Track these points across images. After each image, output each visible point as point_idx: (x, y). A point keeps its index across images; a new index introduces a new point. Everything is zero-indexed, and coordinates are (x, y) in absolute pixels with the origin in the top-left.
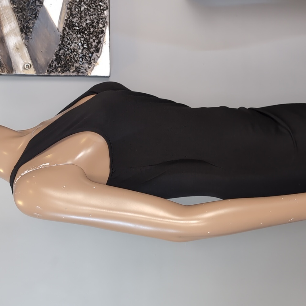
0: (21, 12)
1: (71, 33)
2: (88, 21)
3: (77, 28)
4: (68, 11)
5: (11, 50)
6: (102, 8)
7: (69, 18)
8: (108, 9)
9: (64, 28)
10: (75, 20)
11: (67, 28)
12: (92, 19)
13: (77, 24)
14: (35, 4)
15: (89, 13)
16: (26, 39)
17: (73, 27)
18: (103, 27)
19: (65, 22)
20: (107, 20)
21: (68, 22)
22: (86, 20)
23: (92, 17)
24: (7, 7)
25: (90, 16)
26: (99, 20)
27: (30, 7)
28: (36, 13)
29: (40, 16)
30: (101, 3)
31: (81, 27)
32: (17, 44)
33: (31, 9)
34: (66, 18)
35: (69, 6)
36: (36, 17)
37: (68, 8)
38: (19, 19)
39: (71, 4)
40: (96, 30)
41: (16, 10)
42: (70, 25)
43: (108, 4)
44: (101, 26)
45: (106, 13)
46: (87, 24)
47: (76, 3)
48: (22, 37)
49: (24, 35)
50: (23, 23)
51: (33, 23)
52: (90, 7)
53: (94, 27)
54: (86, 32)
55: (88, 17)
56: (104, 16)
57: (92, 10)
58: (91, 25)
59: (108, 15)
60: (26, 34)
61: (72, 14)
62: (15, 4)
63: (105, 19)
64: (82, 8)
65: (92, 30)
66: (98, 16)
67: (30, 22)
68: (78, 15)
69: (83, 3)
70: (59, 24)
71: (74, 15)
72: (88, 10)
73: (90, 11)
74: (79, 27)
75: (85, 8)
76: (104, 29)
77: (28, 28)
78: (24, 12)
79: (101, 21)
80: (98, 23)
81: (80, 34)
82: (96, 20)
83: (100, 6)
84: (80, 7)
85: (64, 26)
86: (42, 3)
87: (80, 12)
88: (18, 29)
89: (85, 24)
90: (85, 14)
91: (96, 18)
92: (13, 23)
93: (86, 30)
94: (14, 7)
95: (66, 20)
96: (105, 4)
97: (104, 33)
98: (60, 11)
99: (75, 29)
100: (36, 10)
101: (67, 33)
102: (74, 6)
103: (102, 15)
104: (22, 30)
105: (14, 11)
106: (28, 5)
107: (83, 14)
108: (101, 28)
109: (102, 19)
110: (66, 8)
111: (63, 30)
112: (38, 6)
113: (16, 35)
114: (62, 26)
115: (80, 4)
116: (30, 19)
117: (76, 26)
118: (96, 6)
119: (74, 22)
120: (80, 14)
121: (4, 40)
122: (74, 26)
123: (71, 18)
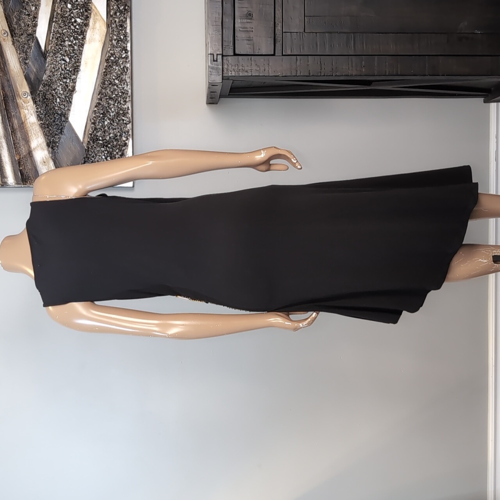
0: (48, 128)
1: (95, 146)
2: (111, 135)
3: (101, 142)
4: (92, 125)
5: (39, 164)
6: (125, 122)
7: (93, 132)
8: (131, 123)
9: (89, 142)
10: (99, 134)
11: (91, 141)
12: (116, 133)
13: (101, 138)
14: (61, 119)
15: (112, 128)
16: (52, 153)
17: (97, 141)
18: (126, 140)
19: (90, 136)
20: (130, 133)
21: (92, 136)
22: (110, 134)
23: (115, 131)
24: (34, 123)
25: (113, 130)
26: (122, 134)
27: (56, 123)
28: (62, 129)
29: (65, 131)
30: (123, 118)
31: (105, 141)
32: (44, 158)
33: (57, 124)
34: (90, 132)
35: (93, 121)
36: (61, 133)
37: (93, 123)
38: (45, 135)
39: (95, 119)
40: (119, 143)
41: (43, 126)
42: (94, 139)
43: (131, 118)
44: (124, 139)
45: (129, 126)
46: (110, 137)
47: (100, 118)
48: (49, 151)
49: (50, 149)
50: (49, 138)
51: (59, 138)
52: (113, 122)
53: (117, 140)
54: (109, 146)
55: (111, 131)
56: (126, 129)
57: (115, 124)
58: (114, 138)
59: (131, 128)
60: (52, 148)
61: (96, 129)
62: (42, 121)
63: (128, 132)
64: (106, 123)
65: (115, 143)
66: (121, 130)
67: (56, 136)
68: (101, 130)
69: (106, 118)
70: (84, 138)
71: (97, 129)
72: (111, 124)
73: (113, 126)
74: (102, 141)
75: (108, 123)
76: (127, 142)
77: (54, 142)
78: (50, 128)
79: (124, 134)
80: (121, 136)
81: (103, 147)
82: (119, 134)
83: (123, 120)
84: (104, 122)
85: (89, 140)
86: (67, 119)
87: (103, 126)
88: (45, 144)
89: (108, 137)
90: (109, 128)
91: (119, 132)
92: (40, 138)
93: (110, 144)
94: (41, 123)
95: (91, 134)
96: (127, 118)
97: (127, 146)
98: (85, 126)
99: (99, 143)
100: (61, 125)
101: (92, 147)
102: (98, 121)
103: (125, 129)
104: (48, 145)
105: (41, 127)
106: (54, 121)
107: (106, 128)
108: (124, 141)
109: (125, 133)
110: (91, 123)
111: (87, 144)
112: (64, 121)
113: (42, 149)
114: (86, 140)
115: (104, 119)
116: (56, 134)
117: (100, 140)
118: (119, 121)
119: (98, 136)
120: (104, 128)
121: (32, 154)
122: (98, 139)
123: (95, 132)
